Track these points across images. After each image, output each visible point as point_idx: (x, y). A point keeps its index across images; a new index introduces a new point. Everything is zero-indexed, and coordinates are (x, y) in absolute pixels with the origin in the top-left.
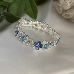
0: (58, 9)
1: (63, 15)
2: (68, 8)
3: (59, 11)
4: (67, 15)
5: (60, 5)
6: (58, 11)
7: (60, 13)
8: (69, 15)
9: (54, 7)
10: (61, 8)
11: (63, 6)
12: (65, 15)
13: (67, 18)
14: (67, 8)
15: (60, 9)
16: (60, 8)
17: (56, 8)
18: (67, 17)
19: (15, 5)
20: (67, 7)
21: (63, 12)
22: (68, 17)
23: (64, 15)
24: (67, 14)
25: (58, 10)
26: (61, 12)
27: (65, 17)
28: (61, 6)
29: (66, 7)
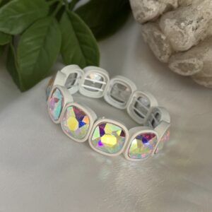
0: (156, 46)
1: (172, 66)
2: (189, 45)
3: (159, 55)
4: (185, 66)
5: (163, 37)
6: (157, 53)
7: (164, 58)
8: (190, 64)
9: (146, 40)
10: (166, 46)
11: (172, 40)
12: (177, 65)
13: (183, 74)
14: (184, 45)
15: (164, 49)
16: (162, 44)
17: (151, 46)
18: (186, 71)
19: (32, 40)
20: (186, 41)
21: (173, 56)
22: (189, 71)
23: (175, 67)
24: (183, 64)
25: (158, 51)
26: (167, 56)
27: (178, 71)
28: (167, 39)
29: (182, 43)
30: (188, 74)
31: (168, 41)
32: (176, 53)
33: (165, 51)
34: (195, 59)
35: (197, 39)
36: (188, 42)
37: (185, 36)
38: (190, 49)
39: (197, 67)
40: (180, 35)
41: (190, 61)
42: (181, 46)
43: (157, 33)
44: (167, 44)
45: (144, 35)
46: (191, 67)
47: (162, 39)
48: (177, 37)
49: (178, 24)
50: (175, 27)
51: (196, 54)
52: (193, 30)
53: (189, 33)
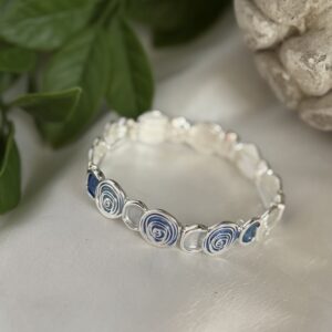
31: (293, 81)
43: (276, 70)
49: (305, 60)
50: (302, 64)
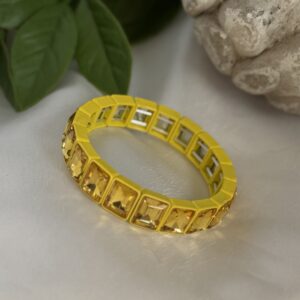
30: (259, 91)
32: (243, 60)
33: (226, 57)
34: (269, 69)
35: (271, 38)
36: (258, 43)
37: (253, 33)
38: (262, 54)
39: (271, 80)
40: (246, 32)
41: (262, 72)
42: (248, 49)
44: (229, 45)
45: (197, 34)
46: (263, 80)
47: (221, 38)
48: (243, 35)
51: (269, 61)
52: (264, 24)
53: (258, 28)
